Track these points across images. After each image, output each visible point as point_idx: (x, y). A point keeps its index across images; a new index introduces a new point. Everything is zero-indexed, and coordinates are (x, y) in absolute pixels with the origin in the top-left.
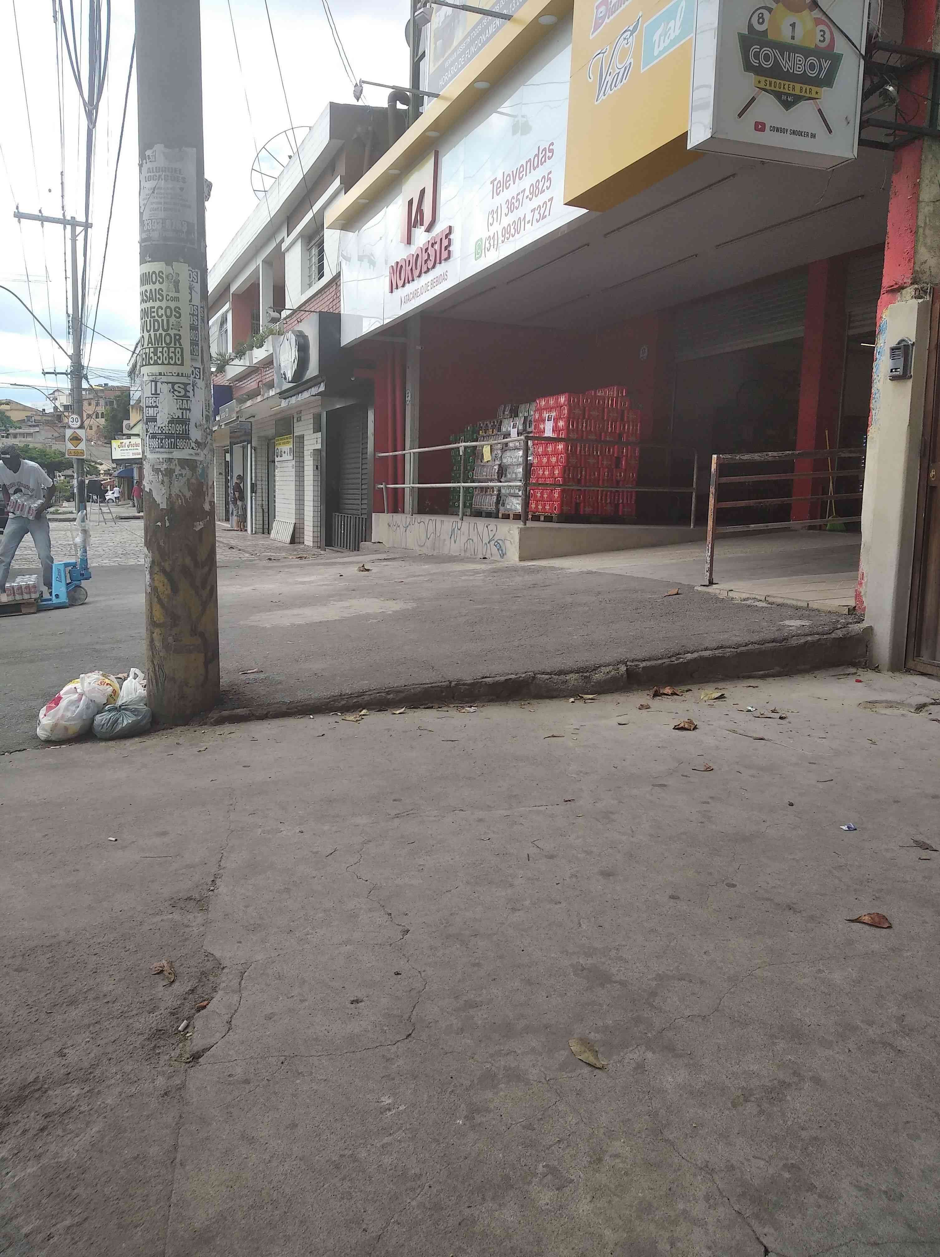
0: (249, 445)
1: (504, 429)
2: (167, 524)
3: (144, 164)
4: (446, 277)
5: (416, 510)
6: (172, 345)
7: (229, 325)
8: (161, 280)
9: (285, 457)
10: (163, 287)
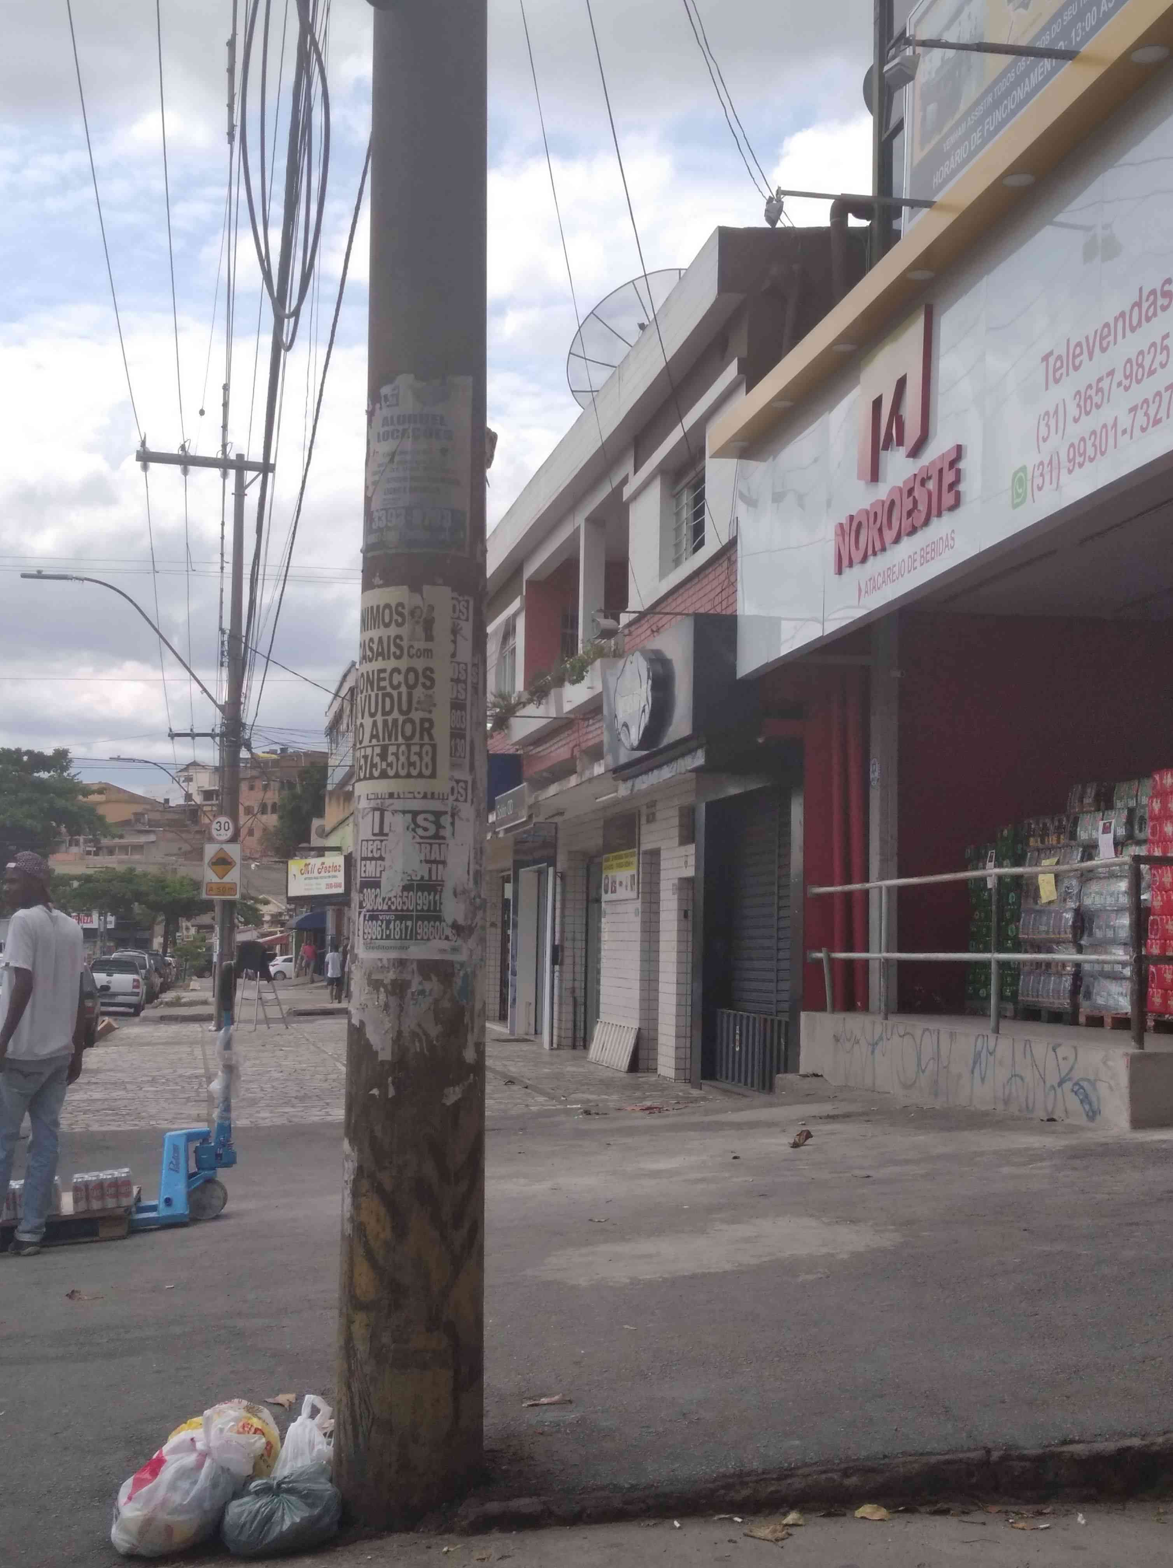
0: (551, 870)
1: (1083, 835)
2: (391, 1092)
3: (378, 412)
4: (951, 542)
5: (894, 1005)
6: (416, 739)
7: (520, 640)
8: (400, 620)
9: (623, 893)
10: (404, 631)
